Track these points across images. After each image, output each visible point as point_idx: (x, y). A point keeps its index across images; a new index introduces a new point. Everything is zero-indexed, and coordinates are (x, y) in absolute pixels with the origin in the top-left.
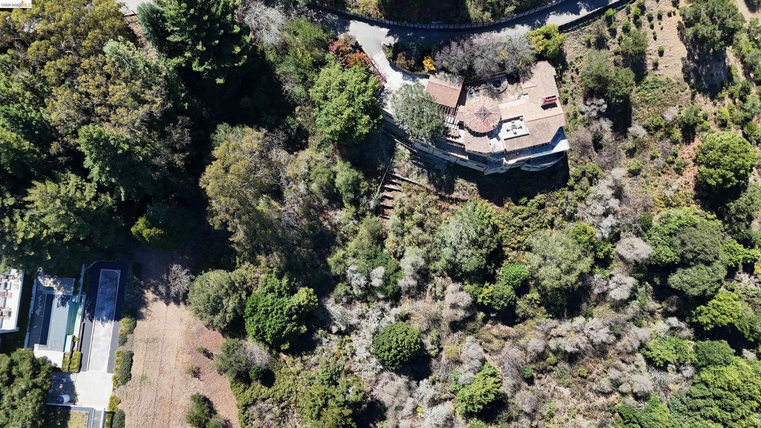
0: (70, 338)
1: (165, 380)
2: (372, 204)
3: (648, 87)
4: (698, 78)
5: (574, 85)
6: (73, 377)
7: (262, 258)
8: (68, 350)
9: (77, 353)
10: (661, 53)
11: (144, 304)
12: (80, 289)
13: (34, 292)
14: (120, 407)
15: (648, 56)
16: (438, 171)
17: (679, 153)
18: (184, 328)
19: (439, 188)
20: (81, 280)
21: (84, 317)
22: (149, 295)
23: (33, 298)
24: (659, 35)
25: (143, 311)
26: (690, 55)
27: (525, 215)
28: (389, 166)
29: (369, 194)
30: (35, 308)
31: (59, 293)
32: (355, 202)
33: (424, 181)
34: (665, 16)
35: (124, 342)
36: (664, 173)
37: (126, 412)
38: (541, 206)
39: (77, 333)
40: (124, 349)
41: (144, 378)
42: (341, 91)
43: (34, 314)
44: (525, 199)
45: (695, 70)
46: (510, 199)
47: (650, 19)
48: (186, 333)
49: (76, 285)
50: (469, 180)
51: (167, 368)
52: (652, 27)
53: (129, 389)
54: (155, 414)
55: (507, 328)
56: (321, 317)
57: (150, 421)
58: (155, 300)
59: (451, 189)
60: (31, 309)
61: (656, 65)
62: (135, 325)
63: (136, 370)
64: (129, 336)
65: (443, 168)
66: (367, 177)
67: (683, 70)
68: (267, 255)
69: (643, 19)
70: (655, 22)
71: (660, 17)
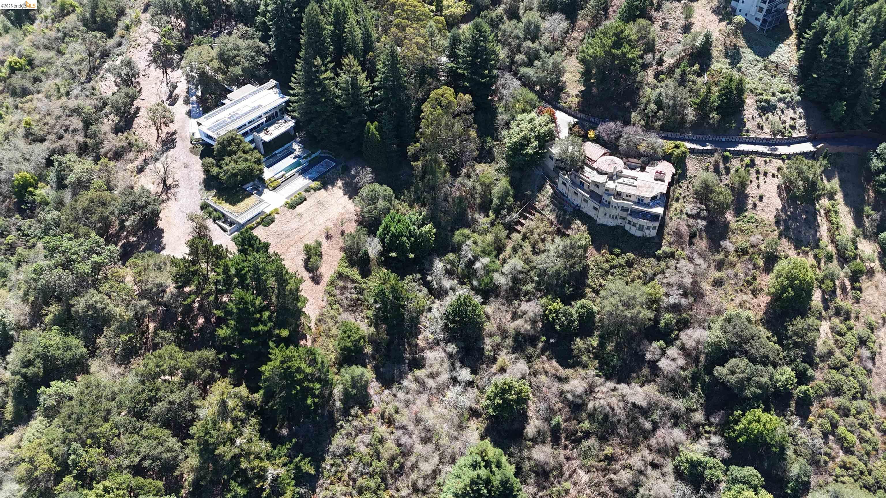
0: (283, 173)
1: (310, 226)
2: (508, 219)
3: (745, 220)
4: (787, 228)
5: (687, 193)
6: (266, 190)
7: (417, 207)
8: (277, 177)
9: (280, 181)
10: (761, 198)
11: (333, 185)
12: (309, 159)
13: (286, 146)
14: (276, 216)
15: (751, 198)
16: (565, 212)
17: (758, 279)
18: (343, 211)
19: (560, 222)
20: (313, 156)
21: (297, 172)
22: (340, 183)
23: (283, 148)
24: (762, 185)
25: (330, 187)
26: (784, 209)
27: (614, 263)
28: (533, 198)
29: (510, 210)
30: (280, 153)
31: (297, 153)
32: (497, 212)
33: (552, 218)
34: (769, 176)
35: (307, 191)
36: (741, 290)
37: (276, 221)
38: (630, 264)
39: (288, 175)
40: (304, 194)
41: (300, 215)
42: (529, 123)
43: (276, 154)
44: (618, 251)
45: (785, 221)
46: (607, 247)
47: (758, 172)
48: (341, 215)
49: (309, 155)
50: (583, 223)
51: (316, 222)
52: (758, 178)
53: (288, 213)
54: (288, 236)
55: (558, 366)
56: (427, 266)
57: (283, 236)
58: (340, 188)
59: (568, 227)
60: (277, 152)
61: (755, 205)
62: (320, 189)
63: (300, 209)
64: (312, 191)
65: (570, 210)
66: (515, 197)
67: (775, 217)
68: (422, 206)
69: (752, 171)
70: (761, 178)
71: (765, 174)
